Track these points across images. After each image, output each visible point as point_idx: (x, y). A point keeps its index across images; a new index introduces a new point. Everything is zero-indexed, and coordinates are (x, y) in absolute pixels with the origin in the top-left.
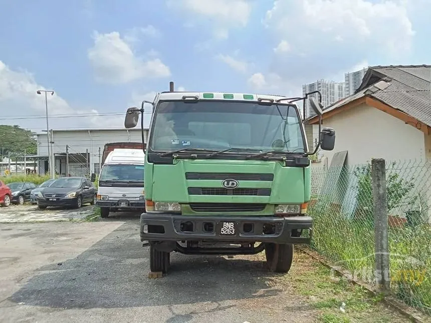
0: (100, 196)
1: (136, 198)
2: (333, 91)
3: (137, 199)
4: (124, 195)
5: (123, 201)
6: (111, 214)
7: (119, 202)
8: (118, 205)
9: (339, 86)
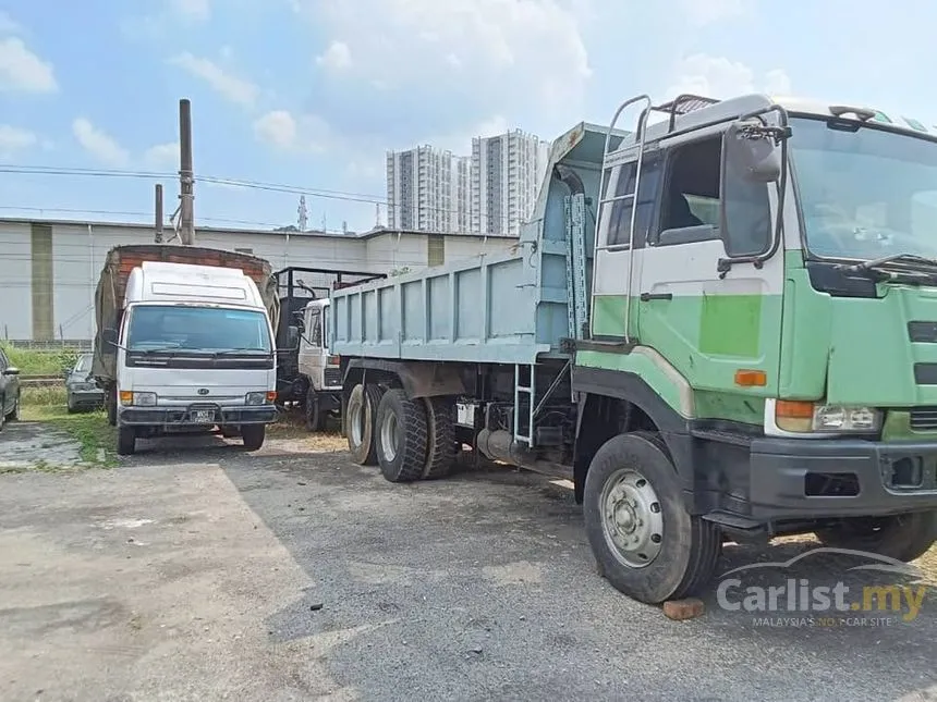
0: (133, 392)
1: (235, 397)
2: (448, 173)
3: (237, 401)
4: (204, 392)
5: (202, 407)
6: (139, 443)
7: (192, 410)
8: (188, 418)
9: (460, 163)
